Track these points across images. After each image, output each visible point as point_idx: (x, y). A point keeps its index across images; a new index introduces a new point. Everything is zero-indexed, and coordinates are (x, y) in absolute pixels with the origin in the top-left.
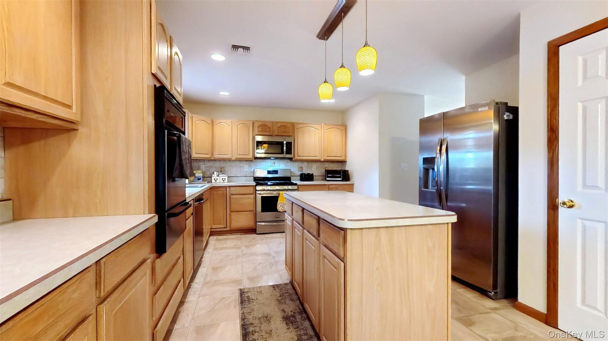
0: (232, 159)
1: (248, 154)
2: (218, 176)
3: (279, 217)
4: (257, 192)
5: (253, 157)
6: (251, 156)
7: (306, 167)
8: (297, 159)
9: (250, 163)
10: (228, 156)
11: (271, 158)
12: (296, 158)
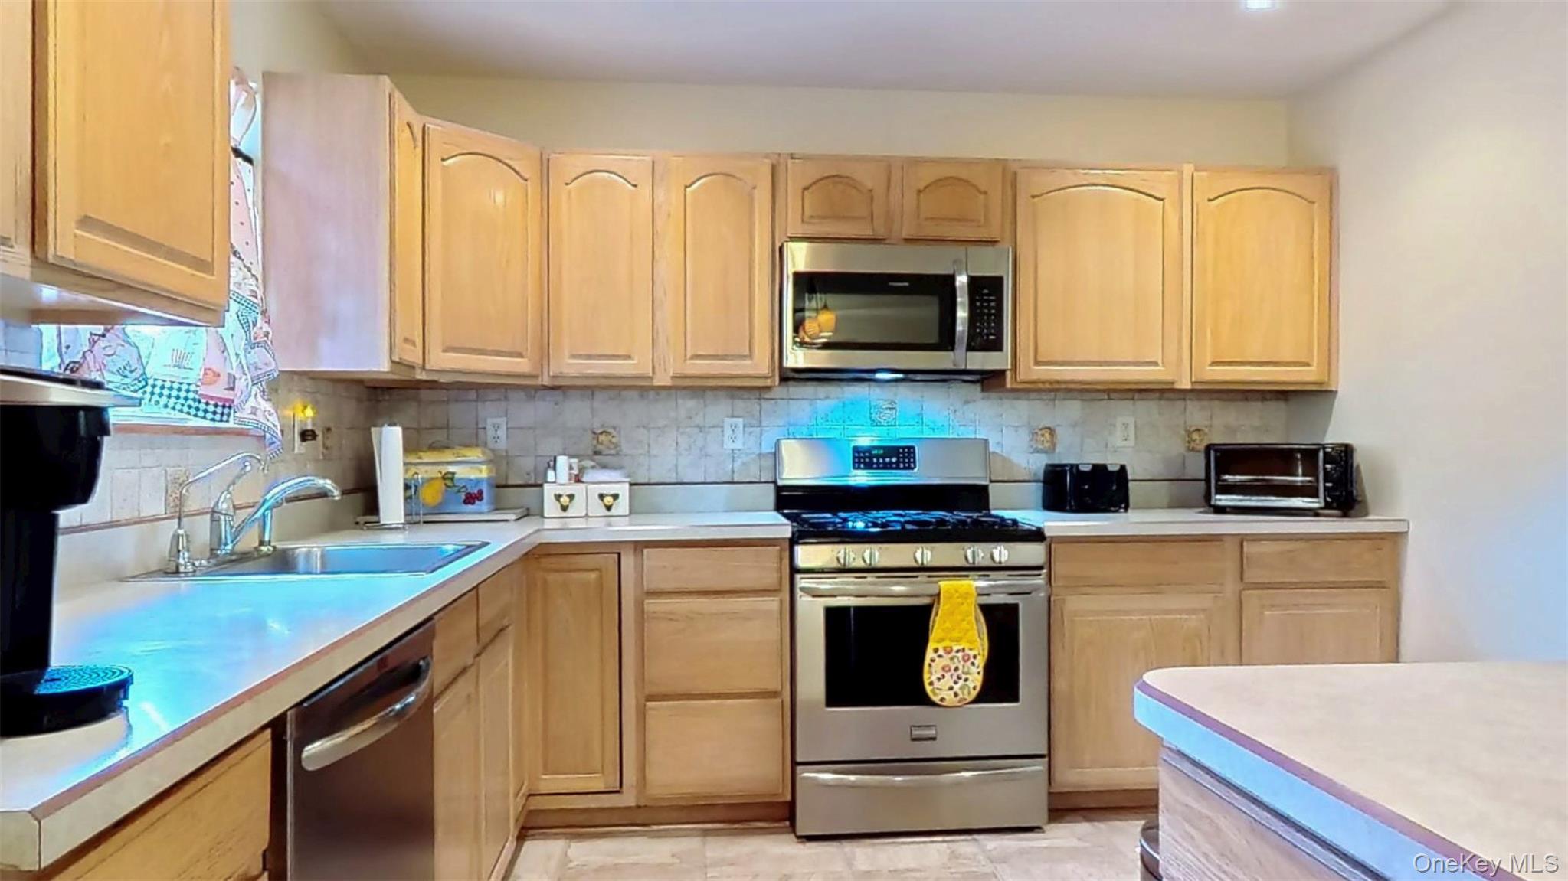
0: (656, 383)
1: (747, 352)
2: (578, 480)
3: (934, 739)
4: (802, 581)
5: (773, 370)
6: (760, 364)
7: (1074, 425)
8: (1034, 377)
9: (753, 405)
10: (631, 362)
11: (879, 376)
12: (1022, 375)
